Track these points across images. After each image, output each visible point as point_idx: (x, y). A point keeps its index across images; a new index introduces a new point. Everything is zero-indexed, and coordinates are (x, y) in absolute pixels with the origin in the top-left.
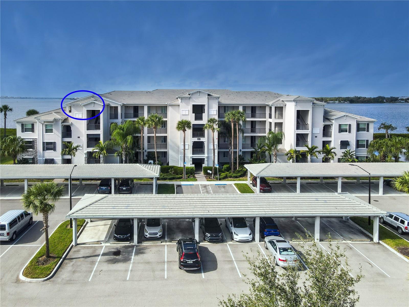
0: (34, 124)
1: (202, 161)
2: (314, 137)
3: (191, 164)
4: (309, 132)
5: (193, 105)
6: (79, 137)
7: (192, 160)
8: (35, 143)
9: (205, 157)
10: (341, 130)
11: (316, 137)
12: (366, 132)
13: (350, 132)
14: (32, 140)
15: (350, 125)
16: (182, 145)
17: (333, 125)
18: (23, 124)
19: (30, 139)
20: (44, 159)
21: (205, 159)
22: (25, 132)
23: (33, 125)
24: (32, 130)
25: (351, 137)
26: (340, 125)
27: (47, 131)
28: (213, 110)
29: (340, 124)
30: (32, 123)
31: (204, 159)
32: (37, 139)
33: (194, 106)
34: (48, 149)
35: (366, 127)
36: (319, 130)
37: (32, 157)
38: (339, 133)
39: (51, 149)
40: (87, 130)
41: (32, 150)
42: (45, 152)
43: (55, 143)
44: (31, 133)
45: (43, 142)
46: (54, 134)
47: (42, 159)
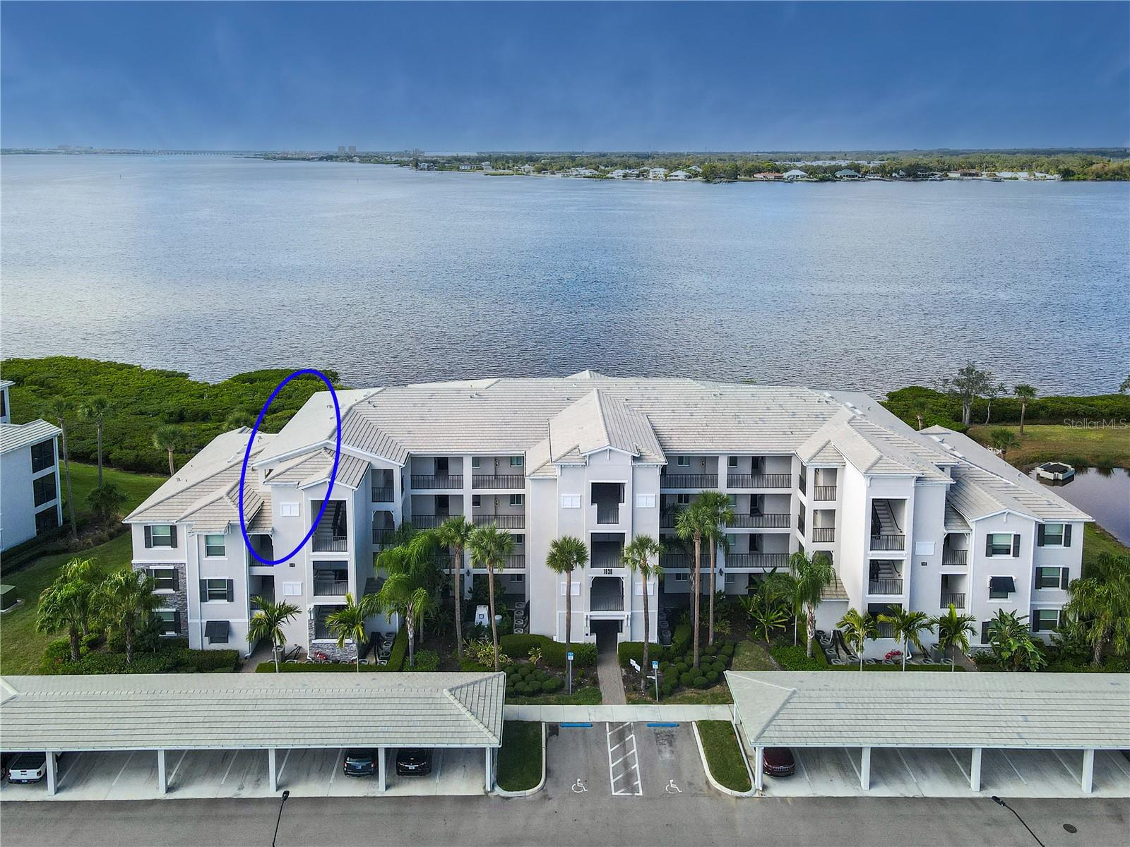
0: (176, 526)
1: (616, 626)
2: (919, 563)
3: (587, 635)
4: (904, 555)
5: (592, 483)
6: (292, 565)
7: (589, 625)
8: (179, 574)
9: (625, 618)
10: (993, 549)
11: (924, 564)
12: (1061, 547)
13: (1016, 554)
14: (172, 567)
15: (1017, 538)
16: (563, 585)
17: (973, 536)
18: (150, 527)
19: (168, 564)
20: (205, 621)
21: (625, 622)
22: (154, 545)
23: (174, 529)
24: (172, 541)
25: (1020, 569)
26: (990, 537)
27: (211, 551)
28: (647, 497)
29: (992, 533)
30: (172, 524)
31: (622, 621)
32: (185, 564)
33: (596, 487)
34: (214, 596)
35: (1063, 534)
36: (932, 548)
37: (174, 610)
38: (986, 556)
39: (221, 596)
40: (313, 551)
41: (174, 592)
42: (206, 603)
43: (230, 582)
44: (169, 548)
45: (201, 578)
46: (227, 559)
47: (198, 621)
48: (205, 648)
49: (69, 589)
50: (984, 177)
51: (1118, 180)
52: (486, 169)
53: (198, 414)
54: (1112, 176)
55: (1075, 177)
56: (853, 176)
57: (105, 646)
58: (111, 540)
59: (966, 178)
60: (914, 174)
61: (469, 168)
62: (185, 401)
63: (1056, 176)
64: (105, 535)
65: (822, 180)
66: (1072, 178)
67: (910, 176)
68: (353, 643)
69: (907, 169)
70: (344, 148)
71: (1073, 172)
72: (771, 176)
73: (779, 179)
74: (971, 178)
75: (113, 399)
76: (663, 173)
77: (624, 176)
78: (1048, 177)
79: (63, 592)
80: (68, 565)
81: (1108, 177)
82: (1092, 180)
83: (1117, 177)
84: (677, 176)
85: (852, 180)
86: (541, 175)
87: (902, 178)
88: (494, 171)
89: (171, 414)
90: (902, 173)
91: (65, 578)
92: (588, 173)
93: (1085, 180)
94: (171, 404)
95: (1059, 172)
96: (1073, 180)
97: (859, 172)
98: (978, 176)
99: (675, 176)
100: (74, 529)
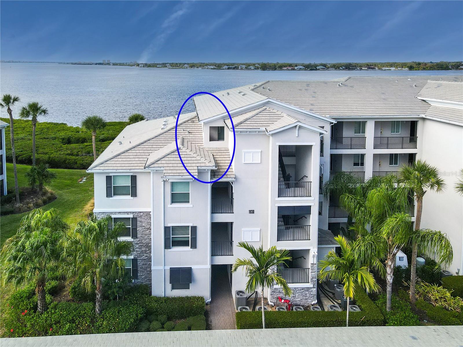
0: (136, 176)
6: (252, 212)
8: (138, 222)
14: (131, 216)
18: (111, 176)
19: (127, 213)
20: (168, 268)
22: (115, 194)
23: (134, 179)
24: (133, 191)
27: (176, 198)
30: (132, 174)
34: (177, 243)
37: (132, 257)
39: (185, 243)
40: (279, 197)
41: (132, 240)
42: (169, 250)
43: (194, 229)
44: (129, 197)
45: (166, 225)
46: (192, 206)
47: (162, 268)
48: (167, 295)
49: (36, 237)
50: (377, 69)
51: (432, 70)
52: (168, 66)
53: (79, 139)
54: (429, 69)
55: (415, 69)
56: (324, 69)
57: (65, 293)
58: (45, 205)
59: (370, 69)
60: (349, 68)
61: (161, 66)
62: (69, 134)
63: (407, 69)
64: (40, 201)
65: (311, 70)
66: (413, 69)
67: (347, 69)
68: (314, 287)
69: (346, 66)
70: (105, 61)
71: (413, 67)
72: (290, 68)
73: (294, 69)
74: (372, 69)
75: (26, 133)
76: (244, 67)
77: (228, 68)
78: (403, 69)
79: (32, 240)
80: (30, 215)
81: (428, 69)
82: (422, 70)
83: (431, 69)
84: (251, 68)
85: (323, 70)
86: (193, 68)
87: (343, 69)
88: (172, 67)
89: (63, 139)
90: (343, 67)
91: (29, 227)
92: (212, 67)
93: (418, 70)
94: (62, 134)
95: (408, 67)
96: (414, 70)
97: (326, 67)
98: (374, 69)
99: (250, 68)
100: (18, 196)
